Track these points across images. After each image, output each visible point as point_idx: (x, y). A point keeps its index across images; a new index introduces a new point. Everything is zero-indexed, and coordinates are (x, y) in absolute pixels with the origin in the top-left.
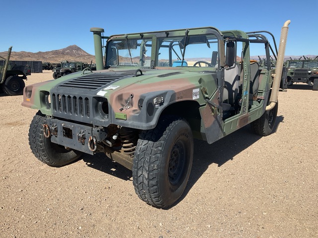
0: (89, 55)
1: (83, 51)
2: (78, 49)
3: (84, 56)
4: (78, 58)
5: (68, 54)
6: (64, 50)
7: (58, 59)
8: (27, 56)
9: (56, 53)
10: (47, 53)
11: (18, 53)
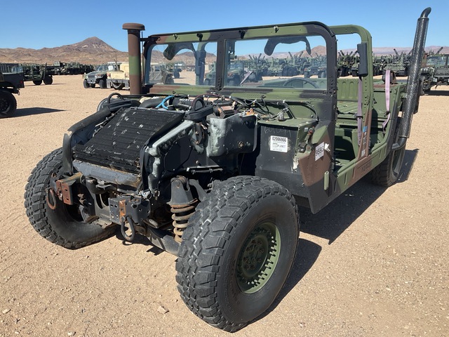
0: (116, 51)
1: (107, 45)
2: (100, 42)
3: (108, 52)
4: (99, 57)
5: (84, 51)
6: (80, 45)
7: (69, 58)
8: (26, 55)
9: (68, 49)
10: (56, 49)
11: (14, 50)
